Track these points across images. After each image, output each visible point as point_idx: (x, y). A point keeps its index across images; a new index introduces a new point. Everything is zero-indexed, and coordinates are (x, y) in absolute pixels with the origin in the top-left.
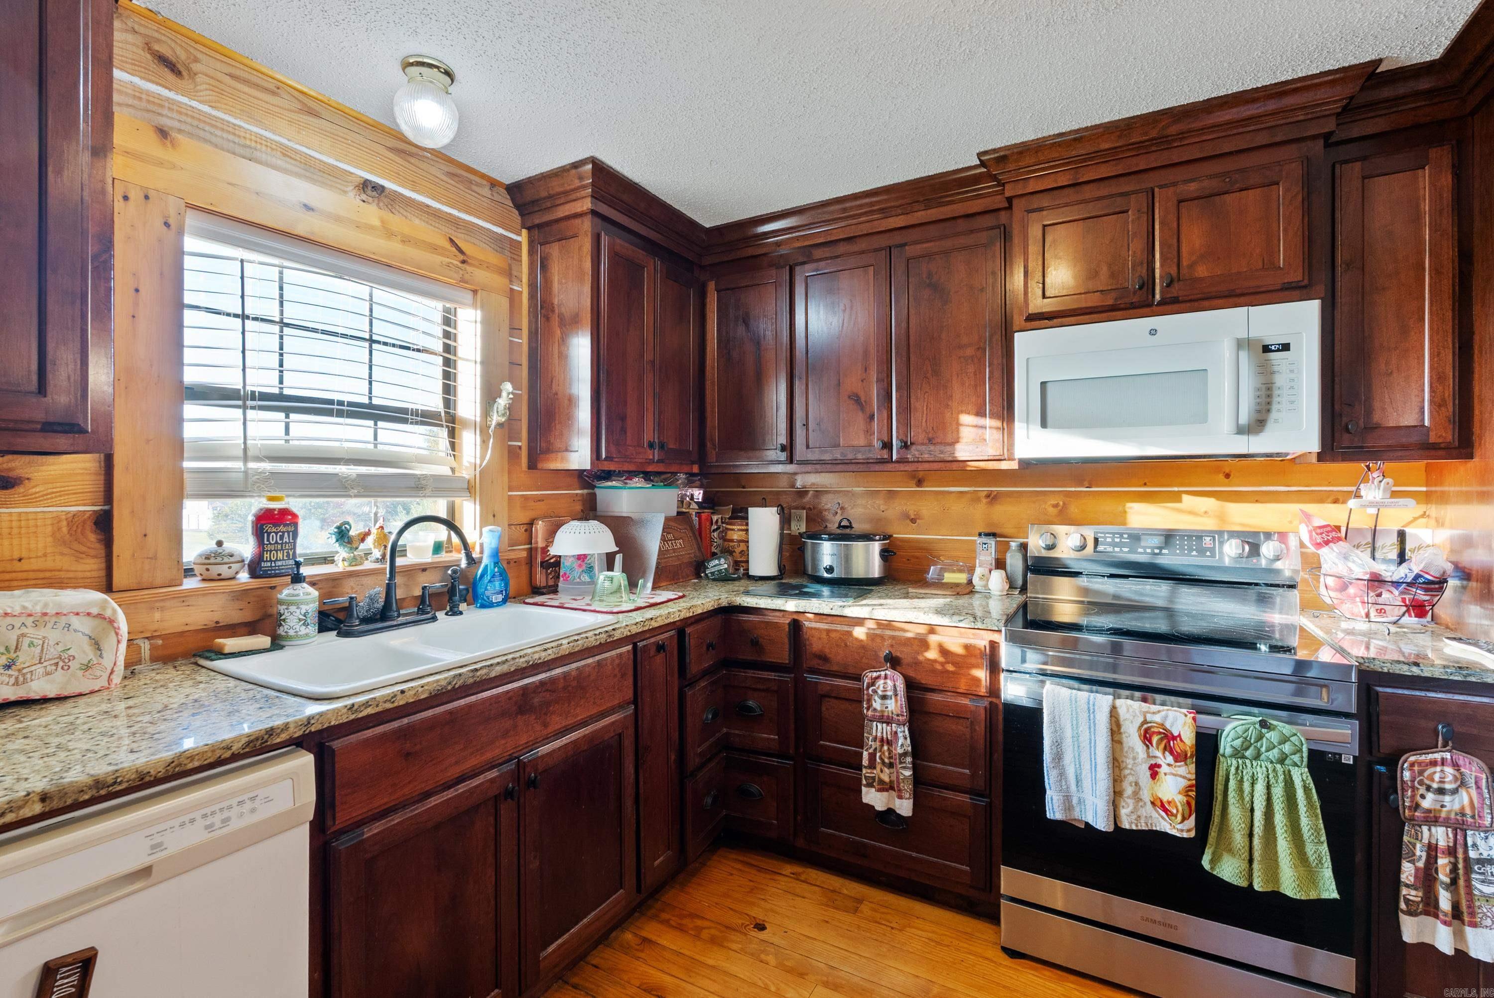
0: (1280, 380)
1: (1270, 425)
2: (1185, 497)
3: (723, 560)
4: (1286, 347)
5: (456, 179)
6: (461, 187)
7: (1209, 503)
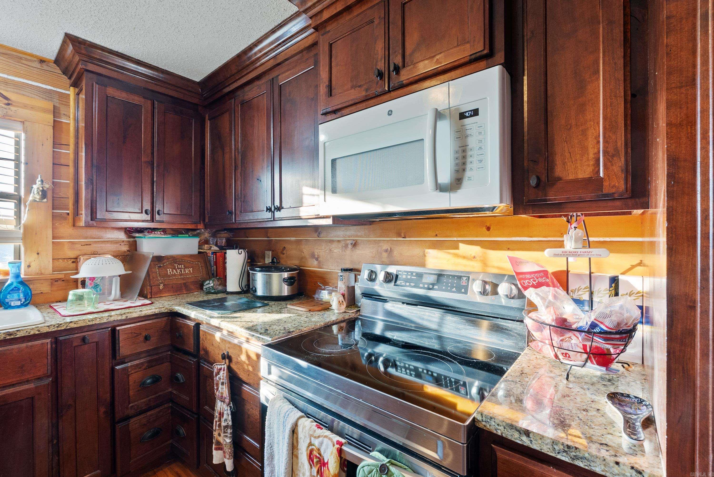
0: (472, 142)
1: (465, 183)
2: (461, 245)
3: (211, 282)
4: (476, 112)
5: (6, 56)
6: (12, 61)
7: (475, 250)
